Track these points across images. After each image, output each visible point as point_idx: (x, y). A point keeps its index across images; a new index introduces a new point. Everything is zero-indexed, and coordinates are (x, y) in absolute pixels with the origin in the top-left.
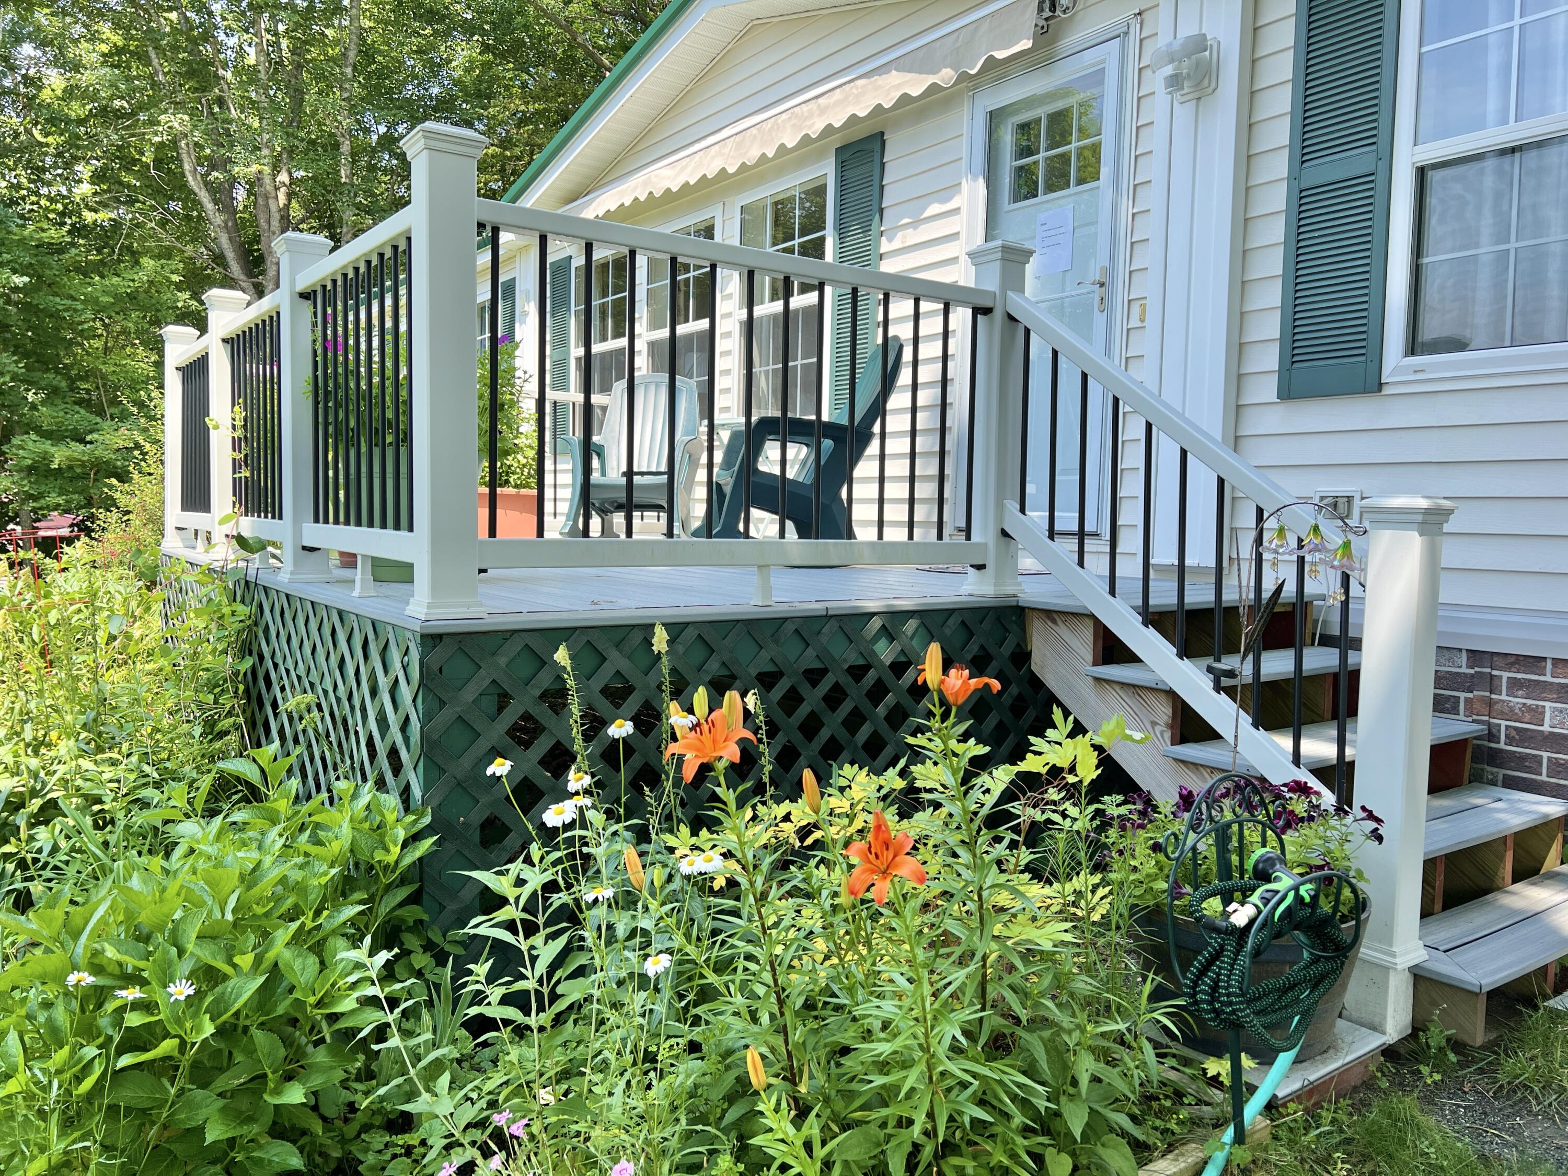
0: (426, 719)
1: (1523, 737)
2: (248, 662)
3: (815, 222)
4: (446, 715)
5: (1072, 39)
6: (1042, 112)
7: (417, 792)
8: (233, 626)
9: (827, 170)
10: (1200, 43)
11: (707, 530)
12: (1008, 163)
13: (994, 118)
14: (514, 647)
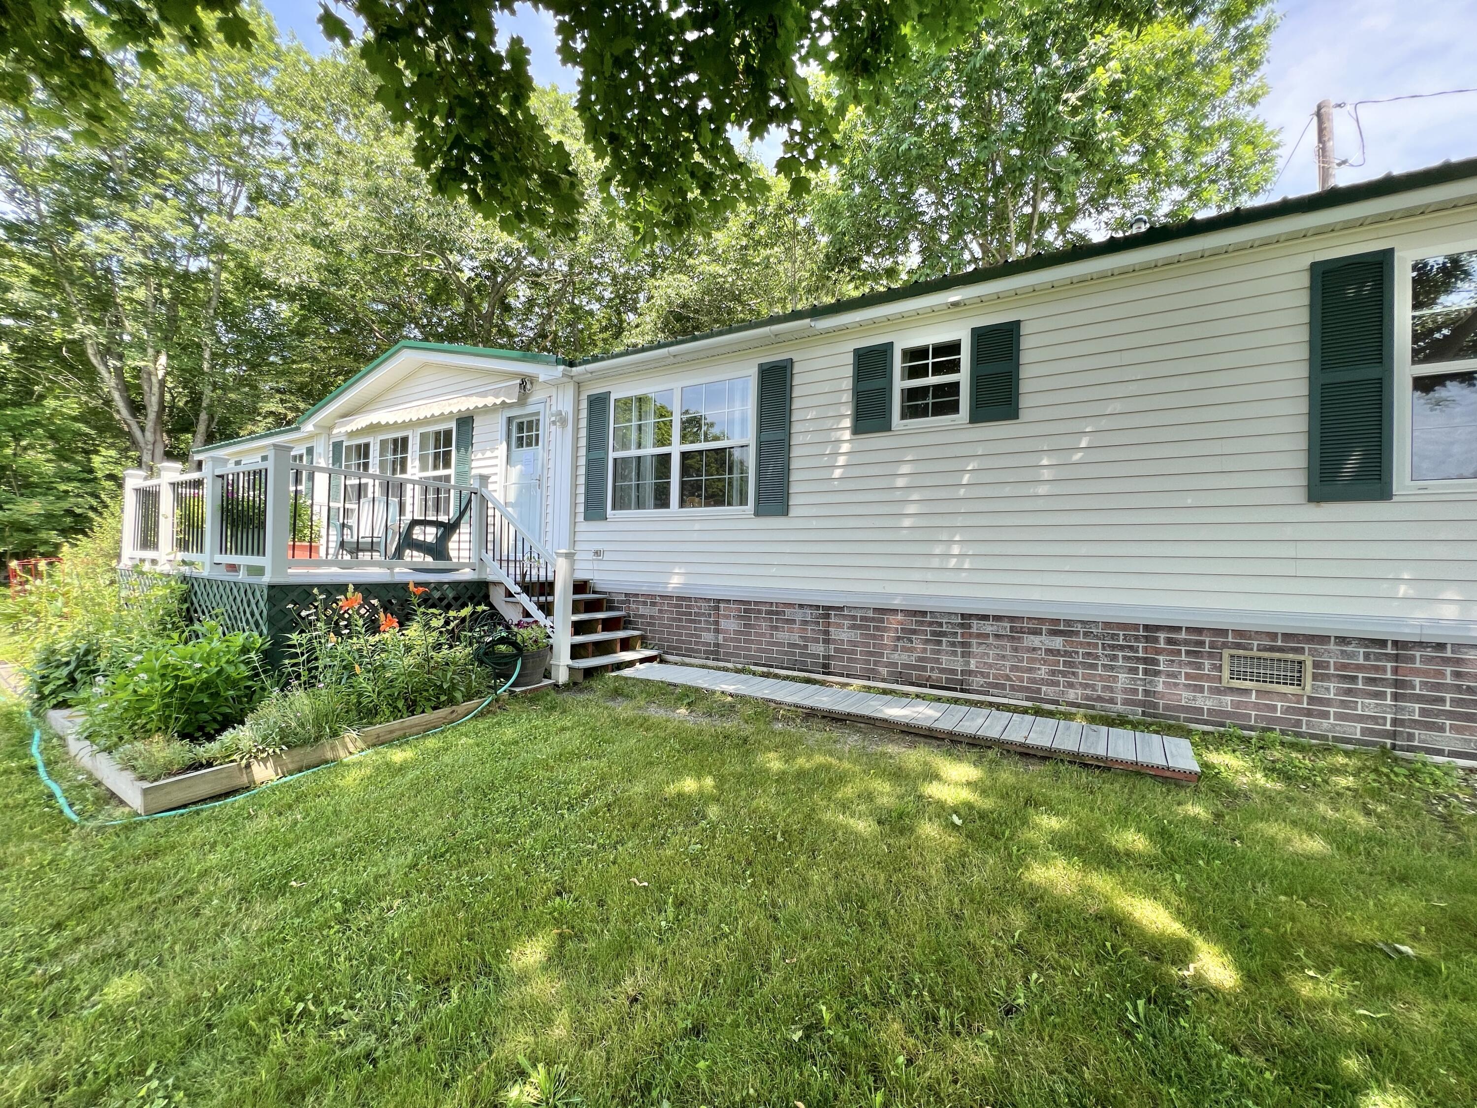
0: (269, 611)
1: (635, 616)
2: (185, 606)
3: (448, 443)
4: (276, 609)
5: (531, 400)
6: (525, 420)
7: (265, 631)
8: (178, 593)
9: (453, 425)
10: (560, 413)
11: (394, 557)
12: (515, 434)
13: (510, 420)
14: (300, 590)
